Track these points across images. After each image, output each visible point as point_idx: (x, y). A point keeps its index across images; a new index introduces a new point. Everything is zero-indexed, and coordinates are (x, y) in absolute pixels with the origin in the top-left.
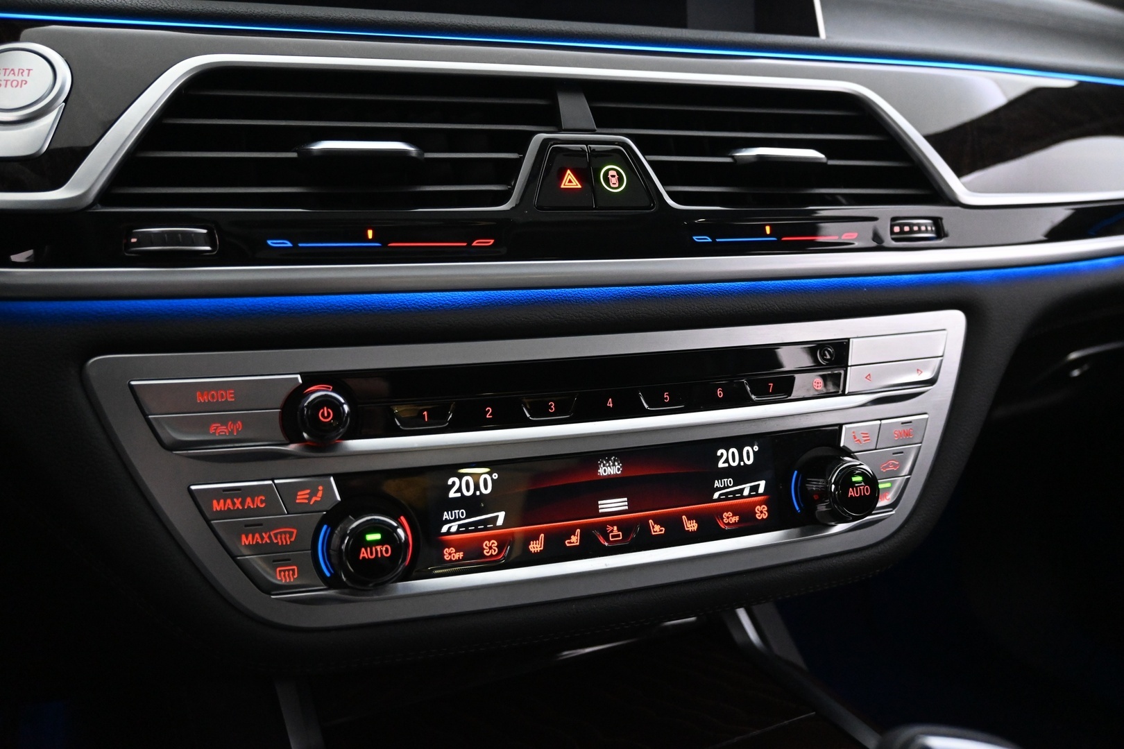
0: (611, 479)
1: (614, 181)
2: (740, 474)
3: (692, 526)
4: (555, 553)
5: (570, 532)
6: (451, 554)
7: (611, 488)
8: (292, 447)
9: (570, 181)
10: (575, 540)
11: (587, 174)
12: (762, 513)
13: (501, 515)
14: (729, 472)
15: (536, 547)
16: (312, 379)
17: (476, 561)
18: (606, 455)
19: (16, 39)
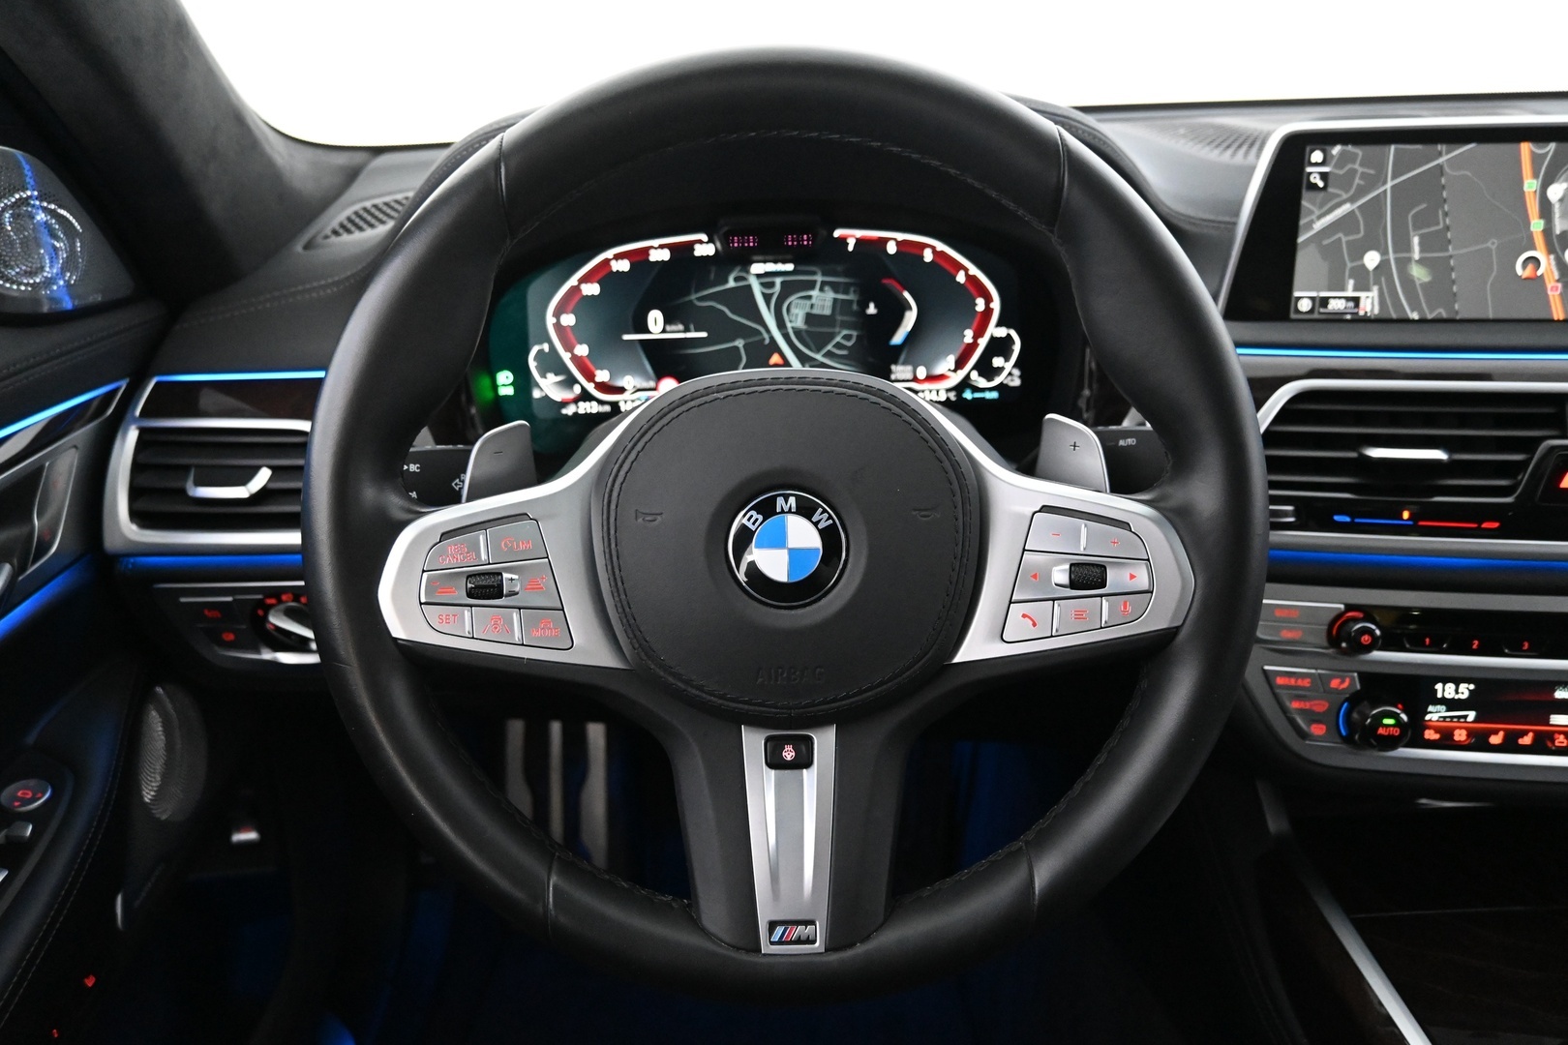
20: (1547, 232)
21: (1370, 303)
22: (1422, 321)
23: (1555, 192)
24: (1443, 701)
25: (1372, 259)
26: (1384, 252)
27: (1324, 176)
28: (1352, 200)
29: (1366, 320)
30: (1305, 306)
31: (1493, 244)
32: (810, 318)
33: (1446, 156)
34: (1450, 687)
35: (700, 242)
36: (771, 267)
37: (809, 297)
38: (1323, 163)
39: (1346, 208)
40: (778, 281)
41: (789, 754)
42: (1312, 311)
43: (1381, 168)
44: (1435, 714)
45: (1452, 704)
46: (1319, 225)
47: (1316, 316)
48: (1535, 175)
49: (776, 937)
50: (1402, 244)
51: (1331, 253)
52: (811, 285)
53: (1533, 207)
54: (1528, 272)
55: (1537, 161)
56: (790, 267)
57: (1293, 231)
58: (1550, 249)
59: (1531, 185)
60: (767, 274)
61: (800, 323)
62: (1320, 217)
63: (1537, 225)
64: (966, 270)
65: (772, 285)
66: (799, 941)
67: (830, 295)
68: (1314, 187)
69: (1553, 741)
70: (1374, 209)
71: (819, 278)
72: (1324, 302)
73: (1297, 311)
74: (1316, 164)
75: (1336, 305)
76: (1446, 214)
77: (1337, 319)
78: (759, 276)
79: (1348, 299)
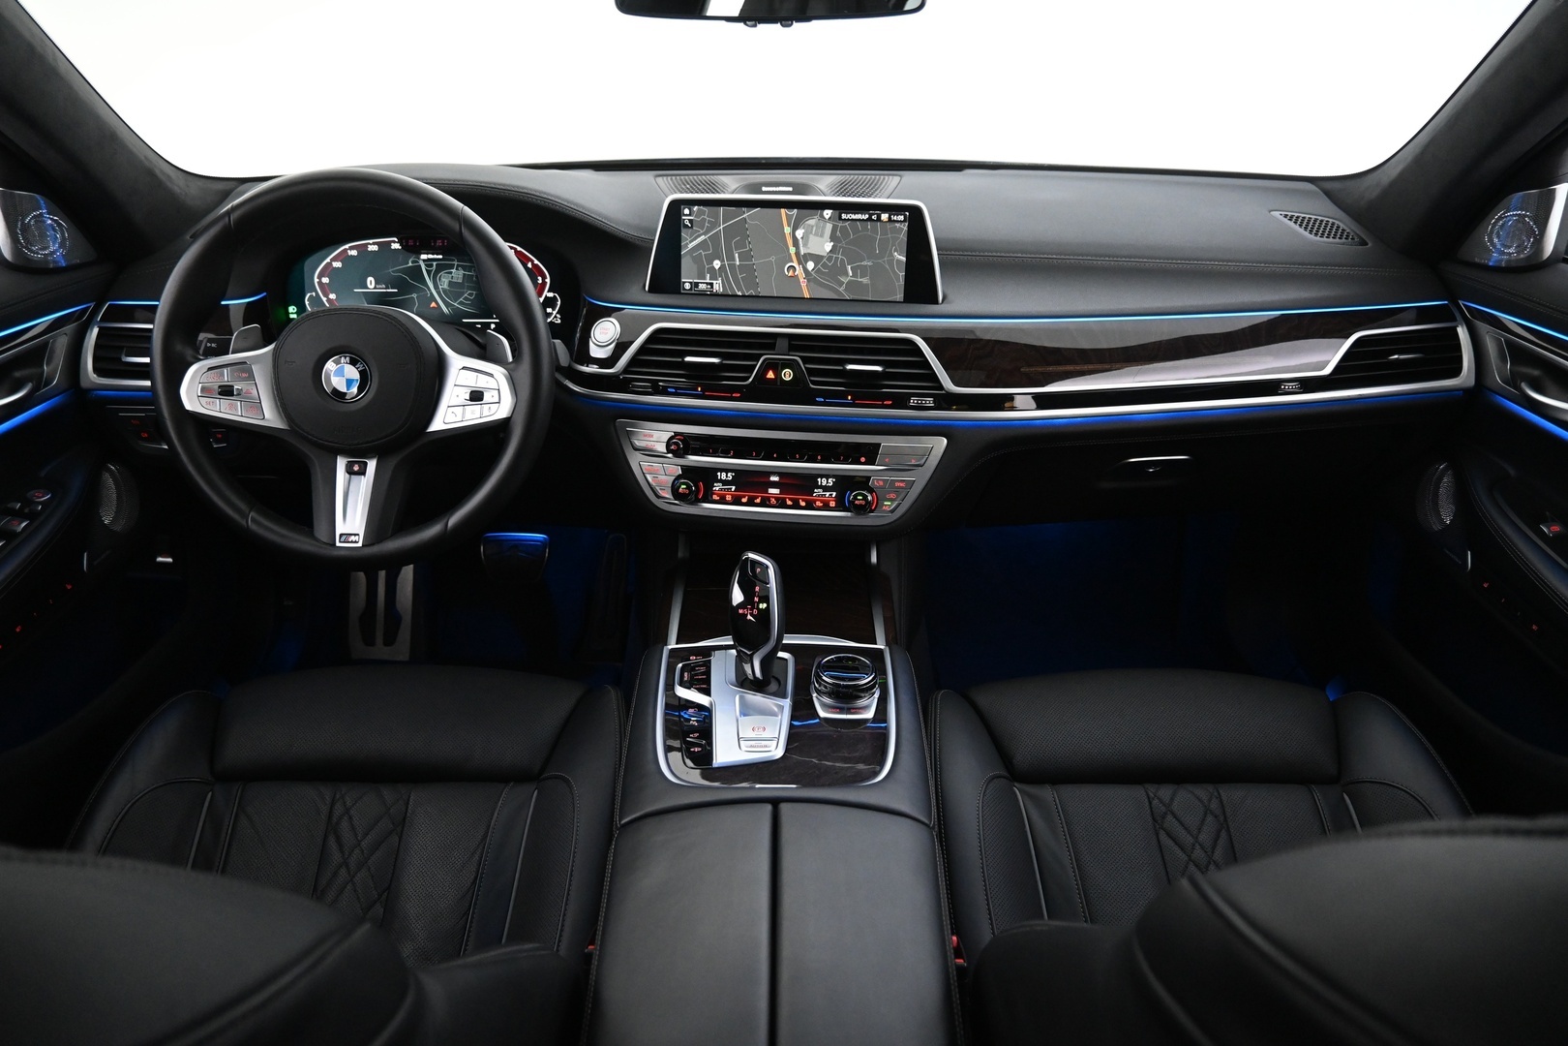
0: (774, 482)
1: (787, 376)
2: (826, 489)
3: (803, 504)
4: (750, 503)
5: (757, 497)
6: (715, 497)
7: (774, 485)
8: (670, 455)
9: (771, 375)
10: (758, 501)
11: (777, 374)
12: (832, 504)
13: (734, 488)
14: (821, 487)
15: (744, 500)
16: (677, 434)
17: (722, 501)
18: (774, 474)
19: (610, 316)
20: (797, 253)
21: (718, 286)
22: (743, 296)
23: (799, 233)
24: (721, 481)
25: (717, 264)
26: (722, 261)
27: (690, 221)
28: (705, 234)
29: (717, 295)
30: (687, 286)
31: (773, 259)
32: (451, 284)
33: (748, 214)
34: (724, 474)
35: (394, 242)
36: (430, 256)
37: (451, 273)
38: (690, 215)
39: (703, 237)
40: (435, 263)
41: (356, 468)
42: (691, 289)
43: (717, 217)
44: (717, 487)
45: (725, 482)
46: (691, 246)
47: (693, 292)
48: (789, 226)
49: (343, 539)
50: (731, 258)
51: (697, 260)
52: (452, 266)
53: (790, 242)
54: (791, 273)
55: (789, 218)
56: (441, 257)
57: (679, 248)
58: (800, 263)
59: (787, 230)
60: (429, 260)
61: (446, 286)
62: (691, 242)
63: (792, 250)
64: (532, 262)
65: (432, 266)
66: (352, 542)
67: (461, 272)
68: (686, 226)
69: (770, 501)
70: (715, 238)
71: (456, 263)
72: (697, 285)
73: (684, 289)
74: (687, 215)
75: (702, 287)
76: (750, 243)
77: (703, 294)
78: (424, 260)
79: (707, 283)
